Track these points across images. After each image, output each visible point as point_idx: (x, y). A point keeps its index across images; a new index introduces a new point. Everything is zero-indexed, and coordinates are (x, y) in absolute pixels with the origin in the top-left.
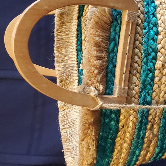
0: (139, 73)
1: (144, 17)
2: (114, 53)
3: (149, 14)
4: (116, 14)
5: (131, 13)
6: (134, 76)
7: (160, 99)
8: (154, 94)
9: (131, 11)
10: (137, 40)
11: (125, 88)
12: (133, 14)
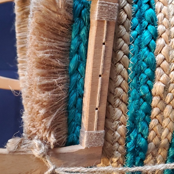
0: (125, 103)
1: (132, 8)
2: (79, 73)
3: (142, 3)
4: (80, 6)
5: (104, 5)
6: (116, 109)
7: (162, 140)
8: (152, 134)
9: (104, 2)
10: (120, 49)
11: (99, 132)
12: (108, 7)
